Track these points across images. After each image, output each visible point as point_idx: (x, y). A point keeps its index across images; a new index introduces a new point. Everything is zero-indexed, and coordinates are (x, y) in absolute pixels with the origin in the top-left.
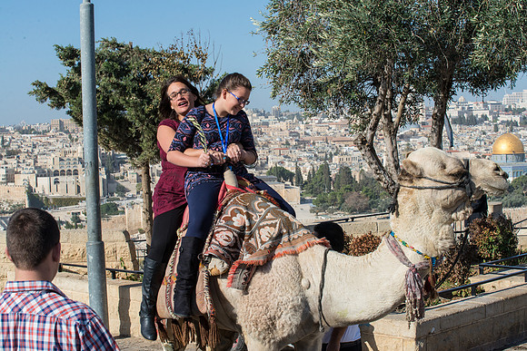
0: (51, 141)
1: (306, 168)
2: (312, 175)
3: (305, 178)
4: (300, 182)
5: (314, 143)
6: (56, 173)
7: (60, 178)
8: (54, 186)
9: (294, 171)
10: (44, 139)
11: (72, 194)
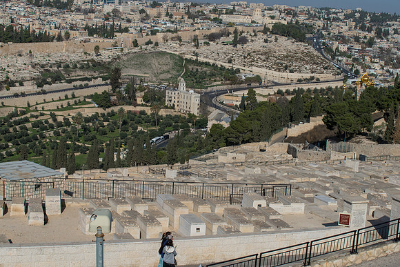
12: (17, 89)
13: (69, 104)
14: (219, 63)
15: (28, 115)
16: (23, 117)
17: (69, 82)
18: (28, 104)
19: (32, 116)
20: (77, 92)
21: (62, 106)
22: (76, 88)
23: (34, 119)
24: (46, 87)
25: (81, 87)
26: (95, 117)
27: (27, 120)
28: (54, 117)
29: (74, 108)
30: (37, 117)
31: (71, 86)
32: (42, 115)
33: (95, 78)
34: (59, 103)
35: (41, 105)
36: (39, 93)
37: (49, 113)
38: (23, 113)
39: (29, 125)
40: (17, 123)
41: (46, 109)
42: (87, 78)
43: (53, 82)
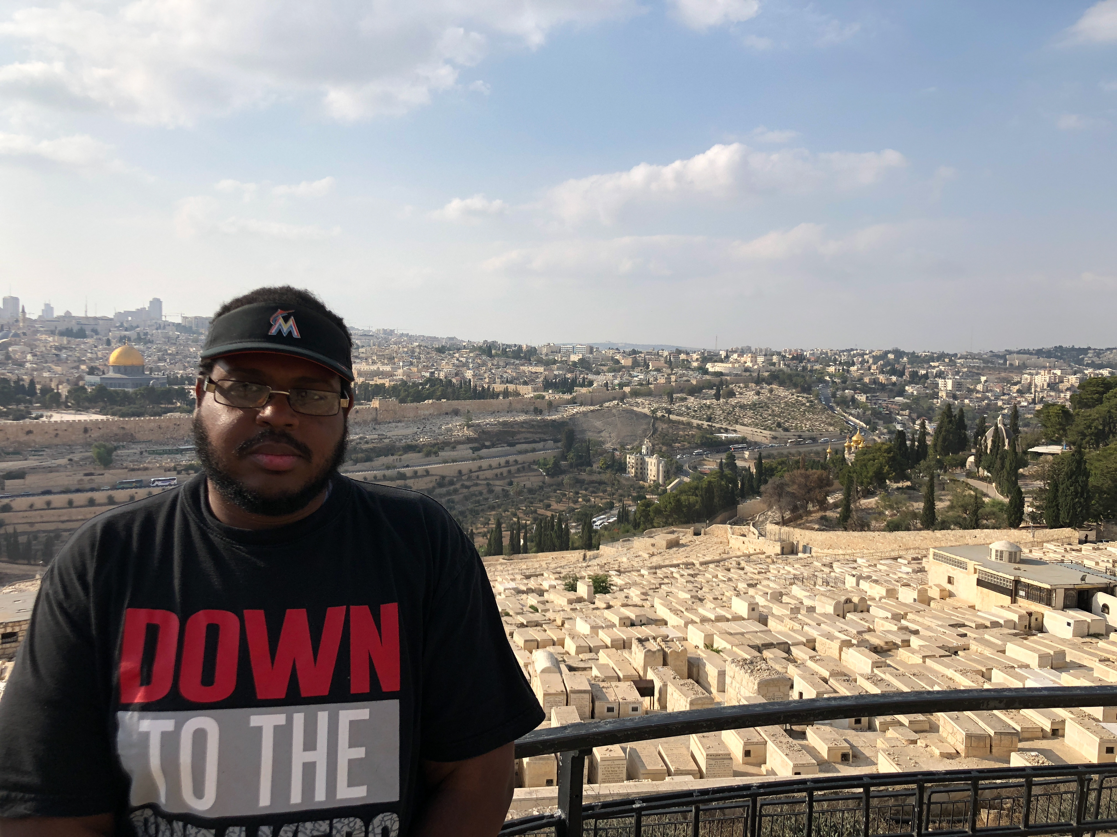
12: (448, 453)
13: (509, 472)
14: (695, 422)
15: (458, 486)
16: (452, 488)
17: (512, 445)
18: (460, 472)
19: (464, 486)
20: (520, 458)
21: (502, 474)
22: (520, 453)
23: (465, 491)
24: (484, 452)
25: (526, 452)
27: (456, 491)
28: (490, 487)
29: (517, 477)
30: (468, 487)
31: (514, 450)
32: (477, 485)
33: (545, 440)
34: (498, 471)
35: (476, 474)
36: (474, 459)
37: (485, 482)
38: (452, 483)
39: (456, 498)
41: (481, 477)
42: (534, 442)
43: (493, 446)
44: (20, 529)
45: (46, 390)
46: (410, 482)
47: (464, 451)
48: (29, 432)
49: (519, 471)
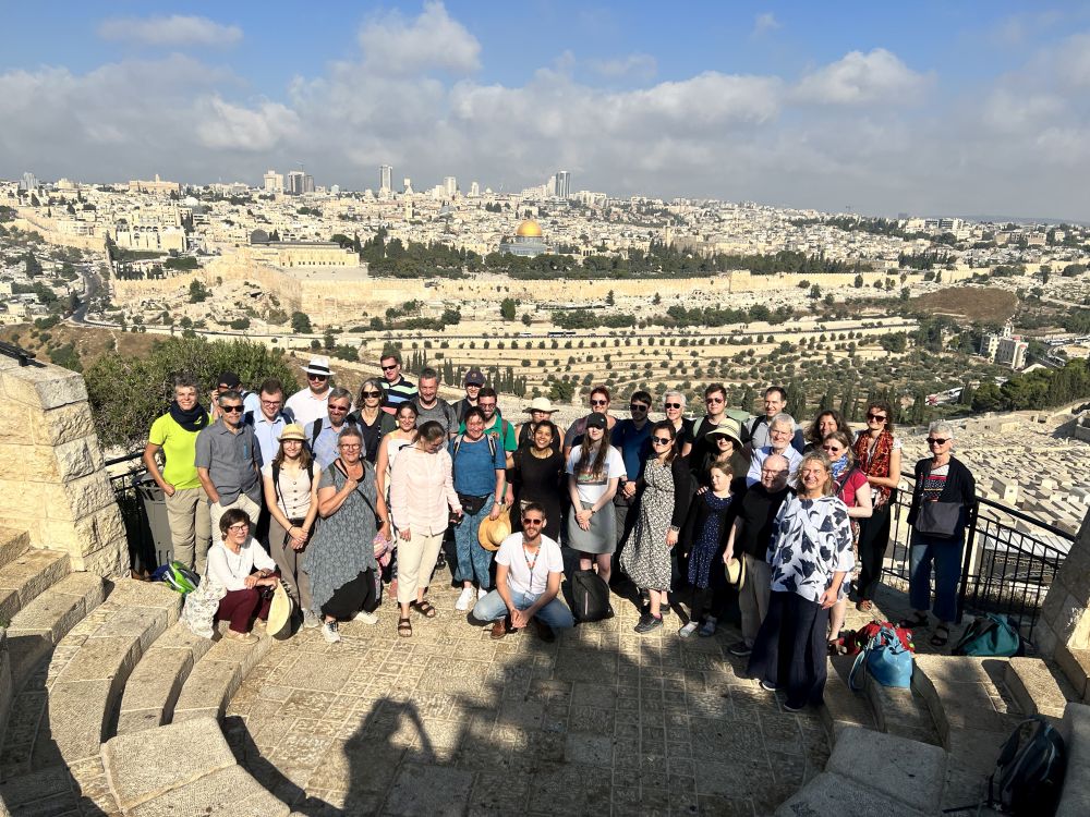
0: (131, 200)
1: (365, 238)
2: (368, 244)
3: (363, 246)
4: (358, 249)
5: (369, 218)
6: (135, 228)
7: (141, 234)
8: (134, 241)
9: (353, 238)
10: (123, 198)
11: (153, 247)
12: (790, 324)
13: (852, 344)
16: (793, 355)
17: (856, 318)
18: (802, 342)
19: (804, 354)
20: (865, 332)
22: (865, 326)
23: (805, 359)
24: (828, 325)
25: (872, 326)
26: (882, 360)
27: (796, 358)
28: (829, 356)
29: (858, 350)
31: (858, 323)
32: (816, 354)
33: (893, 317)
36: (816, 330)
37: (826, 352)
38: (793, 350)
39: (797, 365)
40: (783, 361)
42: (882, 316)
43: (839, 318)
44: (454, 362)
45: (472, 255)
46: (754, 347)
47: (808, 323)
48: (461, 289)
49: (861, 344)
